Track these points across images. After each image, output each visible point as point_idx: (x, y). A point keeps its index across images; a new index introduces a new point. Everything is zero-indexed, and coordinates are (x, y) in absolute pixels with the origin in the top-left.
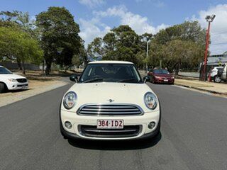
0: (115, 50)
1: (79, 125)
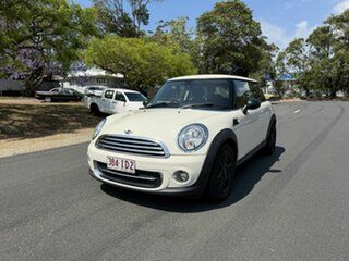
0: (331, 56)
1: (94, 161)
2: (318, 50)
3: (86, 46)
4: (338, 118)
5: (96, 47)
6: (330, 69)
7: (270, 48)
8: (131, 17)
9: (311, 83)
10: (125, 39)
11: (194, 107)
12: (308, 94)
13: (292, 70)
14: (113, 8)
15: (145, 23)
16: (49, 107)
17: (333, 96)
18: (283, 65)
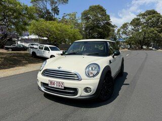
0: (140, 31)
1: (41, 82)
2: (135, 28)
3: (30, 24)
4: (146, 58)
5: (34, 25)
6: (140, 36)
7: (113, 26)
8: (51, 11)
9: (132, 42)
10: (48, 22)
11: (89, 55)
12: (131, 47)
13: (124, 36)
14: (42, 7)
15: (57, 14)
16: (11, 53)
17: (142, 48)
18: (120, 34)
